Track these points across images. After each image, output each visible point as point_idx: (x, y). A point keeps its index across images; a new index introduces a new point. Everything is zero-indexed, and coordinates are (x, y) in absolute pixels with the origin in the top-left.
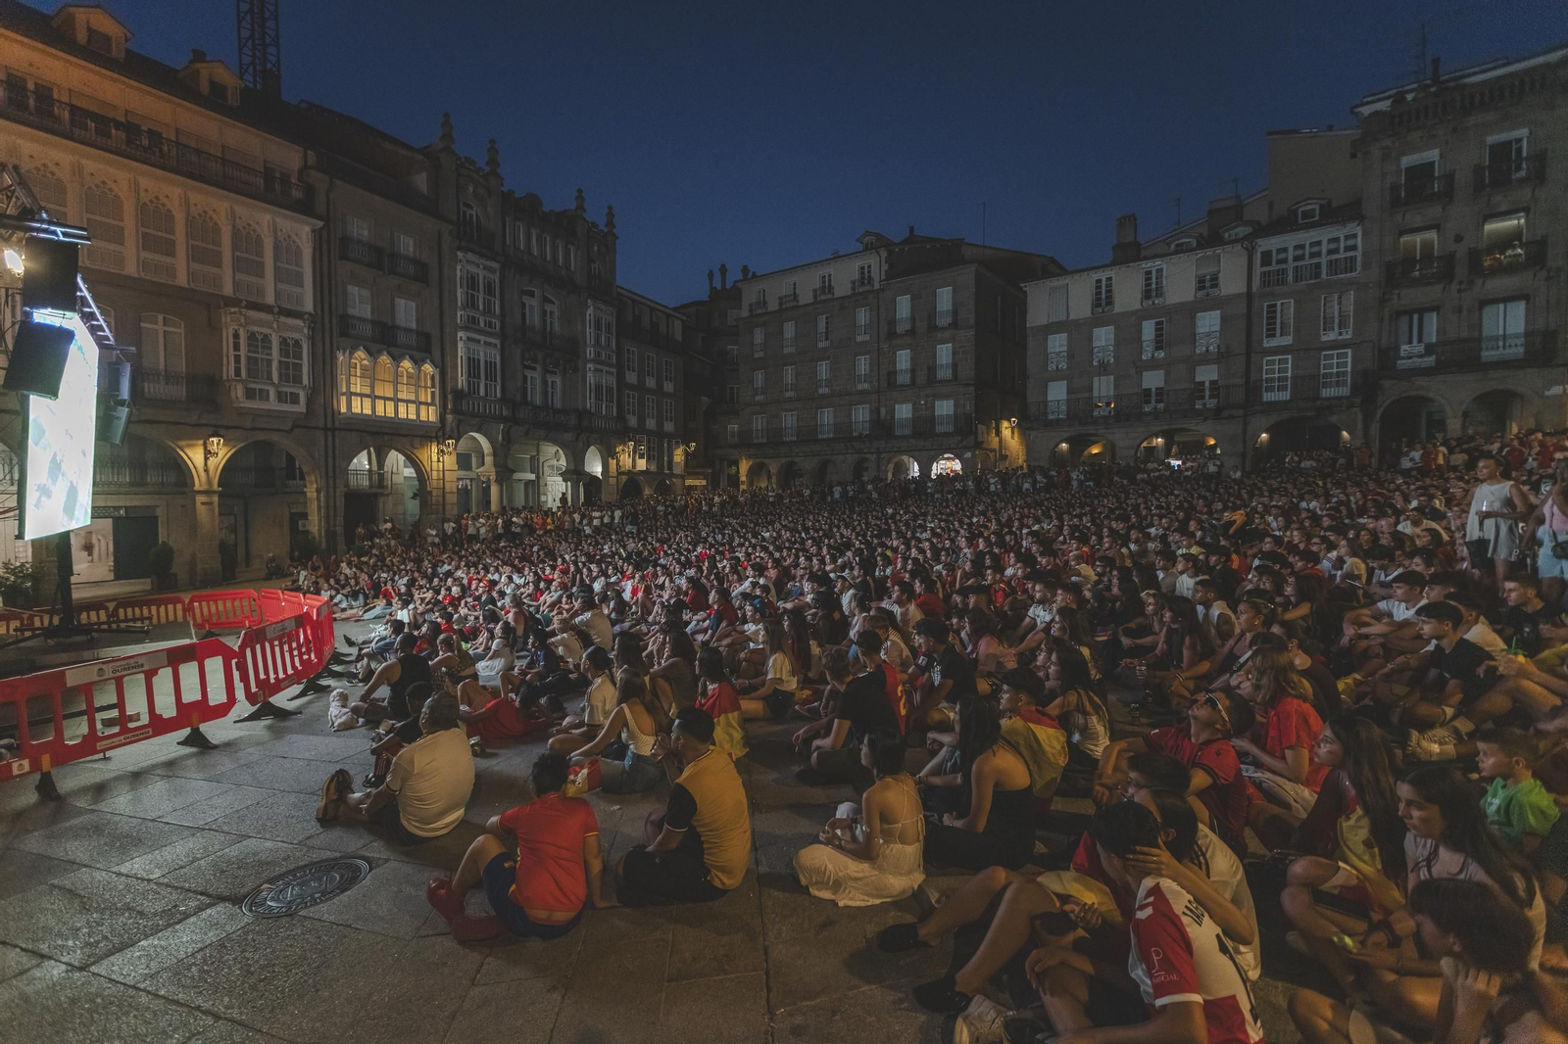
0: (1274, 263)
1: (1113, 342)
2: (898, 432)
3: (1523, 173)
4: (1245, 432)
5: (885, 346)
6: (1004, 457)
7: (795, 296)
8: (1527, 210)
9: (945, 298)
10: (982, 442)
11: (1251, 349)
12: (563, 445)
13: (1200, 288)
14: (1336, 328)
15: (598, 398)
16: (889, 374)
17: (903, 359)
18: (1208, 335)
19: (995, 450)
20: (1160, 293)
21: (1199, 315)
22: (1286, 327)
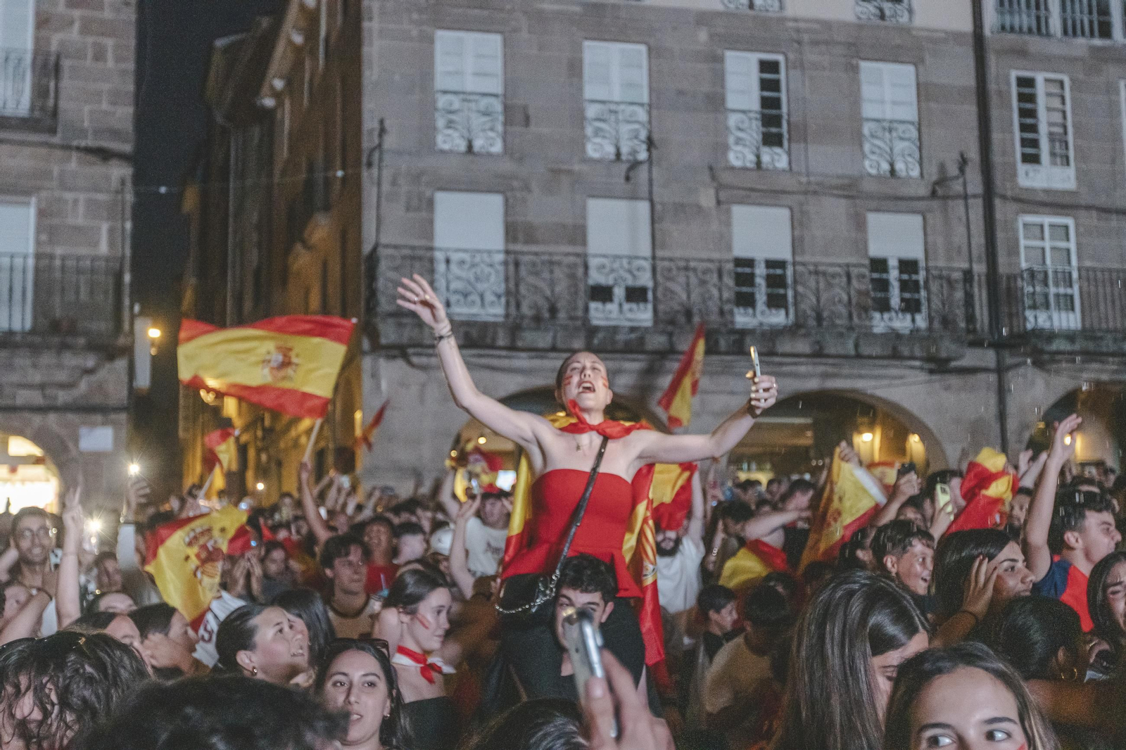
1: (644, 97)
11: (993, 186)
18: (891, 126)
21: (867, 68)
22: (1059, 139)
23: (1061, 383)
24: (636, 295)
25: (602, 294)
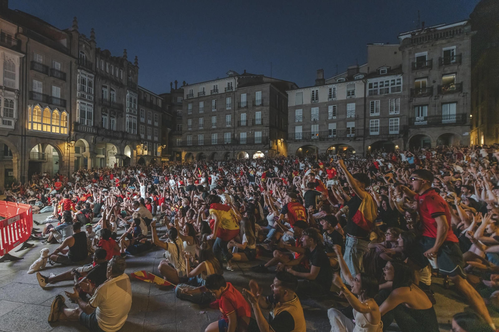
0: (373, 87)
1: (318, 113)
2: (241, 143)
3: (454, 61)
4: (364, 146)
5: (237, 112)
6: (278, 153)
7: (204, 92)
8: (456, 73)
9: (258, 96)
10: (272, 147)
11: (366, 117)
12: (116, 145)
13: (348, 95)
14: (394, 110)
15: (130, 127)
16: (238, 122)
17: (243, 117)
18: (351, 111)
19: (275, 150)
20: (334, 96)
21: (348, 104)
22: (377, 109)
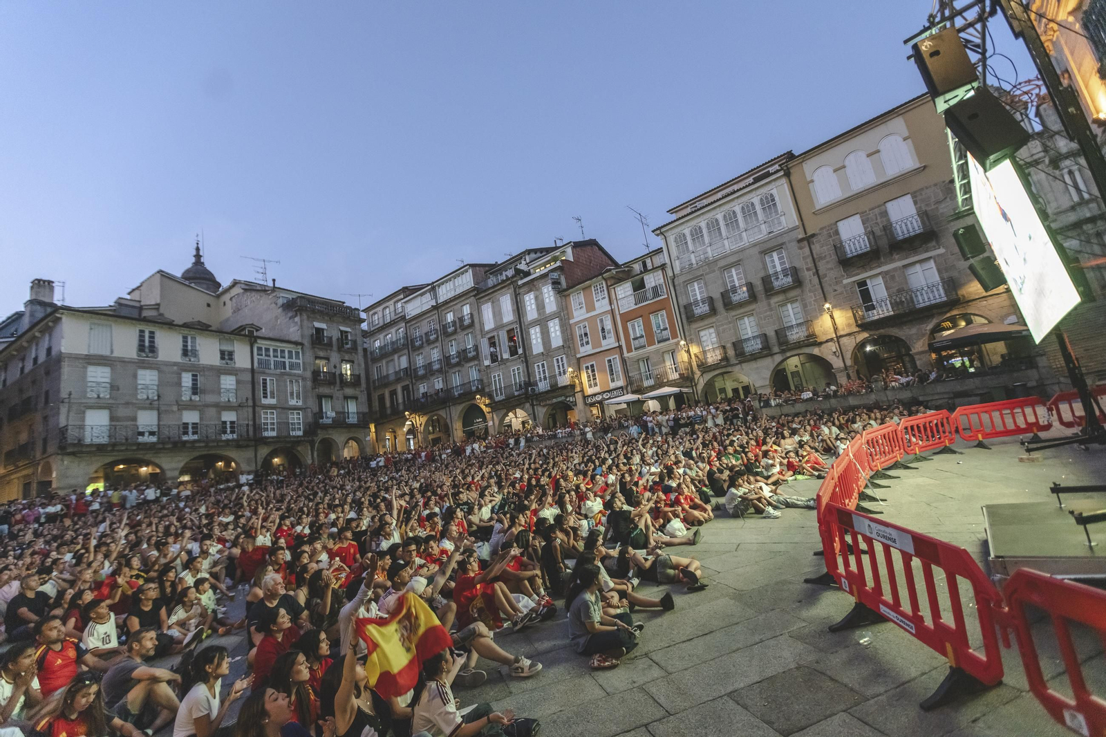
0: (264, 355)
1: (156, 383)
3: (349, 346)
4: (256, 456)
11: (255, 403)
13: (222, 358)
14: (295, 398)
18: (229, 390)
20: (195, 354)
21: (223, 377)
22: (272, 393)
23: (271, 448)
24: (152, 433)
25: (142, 434)
